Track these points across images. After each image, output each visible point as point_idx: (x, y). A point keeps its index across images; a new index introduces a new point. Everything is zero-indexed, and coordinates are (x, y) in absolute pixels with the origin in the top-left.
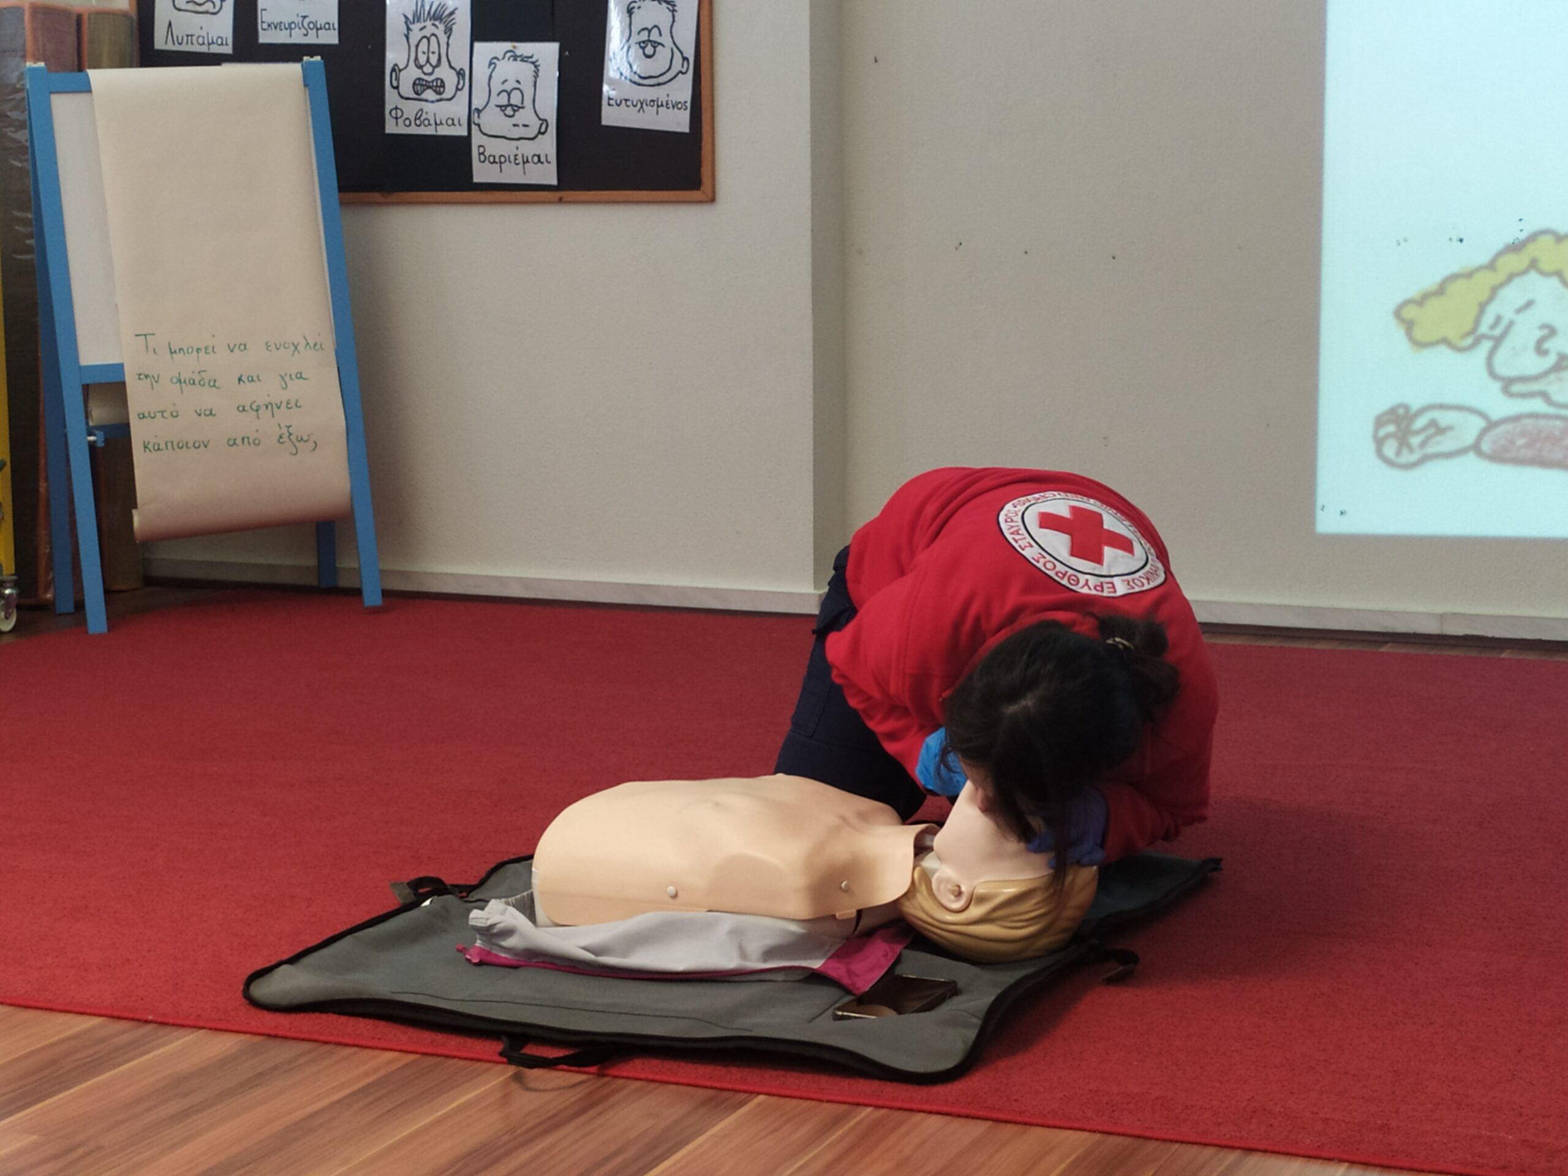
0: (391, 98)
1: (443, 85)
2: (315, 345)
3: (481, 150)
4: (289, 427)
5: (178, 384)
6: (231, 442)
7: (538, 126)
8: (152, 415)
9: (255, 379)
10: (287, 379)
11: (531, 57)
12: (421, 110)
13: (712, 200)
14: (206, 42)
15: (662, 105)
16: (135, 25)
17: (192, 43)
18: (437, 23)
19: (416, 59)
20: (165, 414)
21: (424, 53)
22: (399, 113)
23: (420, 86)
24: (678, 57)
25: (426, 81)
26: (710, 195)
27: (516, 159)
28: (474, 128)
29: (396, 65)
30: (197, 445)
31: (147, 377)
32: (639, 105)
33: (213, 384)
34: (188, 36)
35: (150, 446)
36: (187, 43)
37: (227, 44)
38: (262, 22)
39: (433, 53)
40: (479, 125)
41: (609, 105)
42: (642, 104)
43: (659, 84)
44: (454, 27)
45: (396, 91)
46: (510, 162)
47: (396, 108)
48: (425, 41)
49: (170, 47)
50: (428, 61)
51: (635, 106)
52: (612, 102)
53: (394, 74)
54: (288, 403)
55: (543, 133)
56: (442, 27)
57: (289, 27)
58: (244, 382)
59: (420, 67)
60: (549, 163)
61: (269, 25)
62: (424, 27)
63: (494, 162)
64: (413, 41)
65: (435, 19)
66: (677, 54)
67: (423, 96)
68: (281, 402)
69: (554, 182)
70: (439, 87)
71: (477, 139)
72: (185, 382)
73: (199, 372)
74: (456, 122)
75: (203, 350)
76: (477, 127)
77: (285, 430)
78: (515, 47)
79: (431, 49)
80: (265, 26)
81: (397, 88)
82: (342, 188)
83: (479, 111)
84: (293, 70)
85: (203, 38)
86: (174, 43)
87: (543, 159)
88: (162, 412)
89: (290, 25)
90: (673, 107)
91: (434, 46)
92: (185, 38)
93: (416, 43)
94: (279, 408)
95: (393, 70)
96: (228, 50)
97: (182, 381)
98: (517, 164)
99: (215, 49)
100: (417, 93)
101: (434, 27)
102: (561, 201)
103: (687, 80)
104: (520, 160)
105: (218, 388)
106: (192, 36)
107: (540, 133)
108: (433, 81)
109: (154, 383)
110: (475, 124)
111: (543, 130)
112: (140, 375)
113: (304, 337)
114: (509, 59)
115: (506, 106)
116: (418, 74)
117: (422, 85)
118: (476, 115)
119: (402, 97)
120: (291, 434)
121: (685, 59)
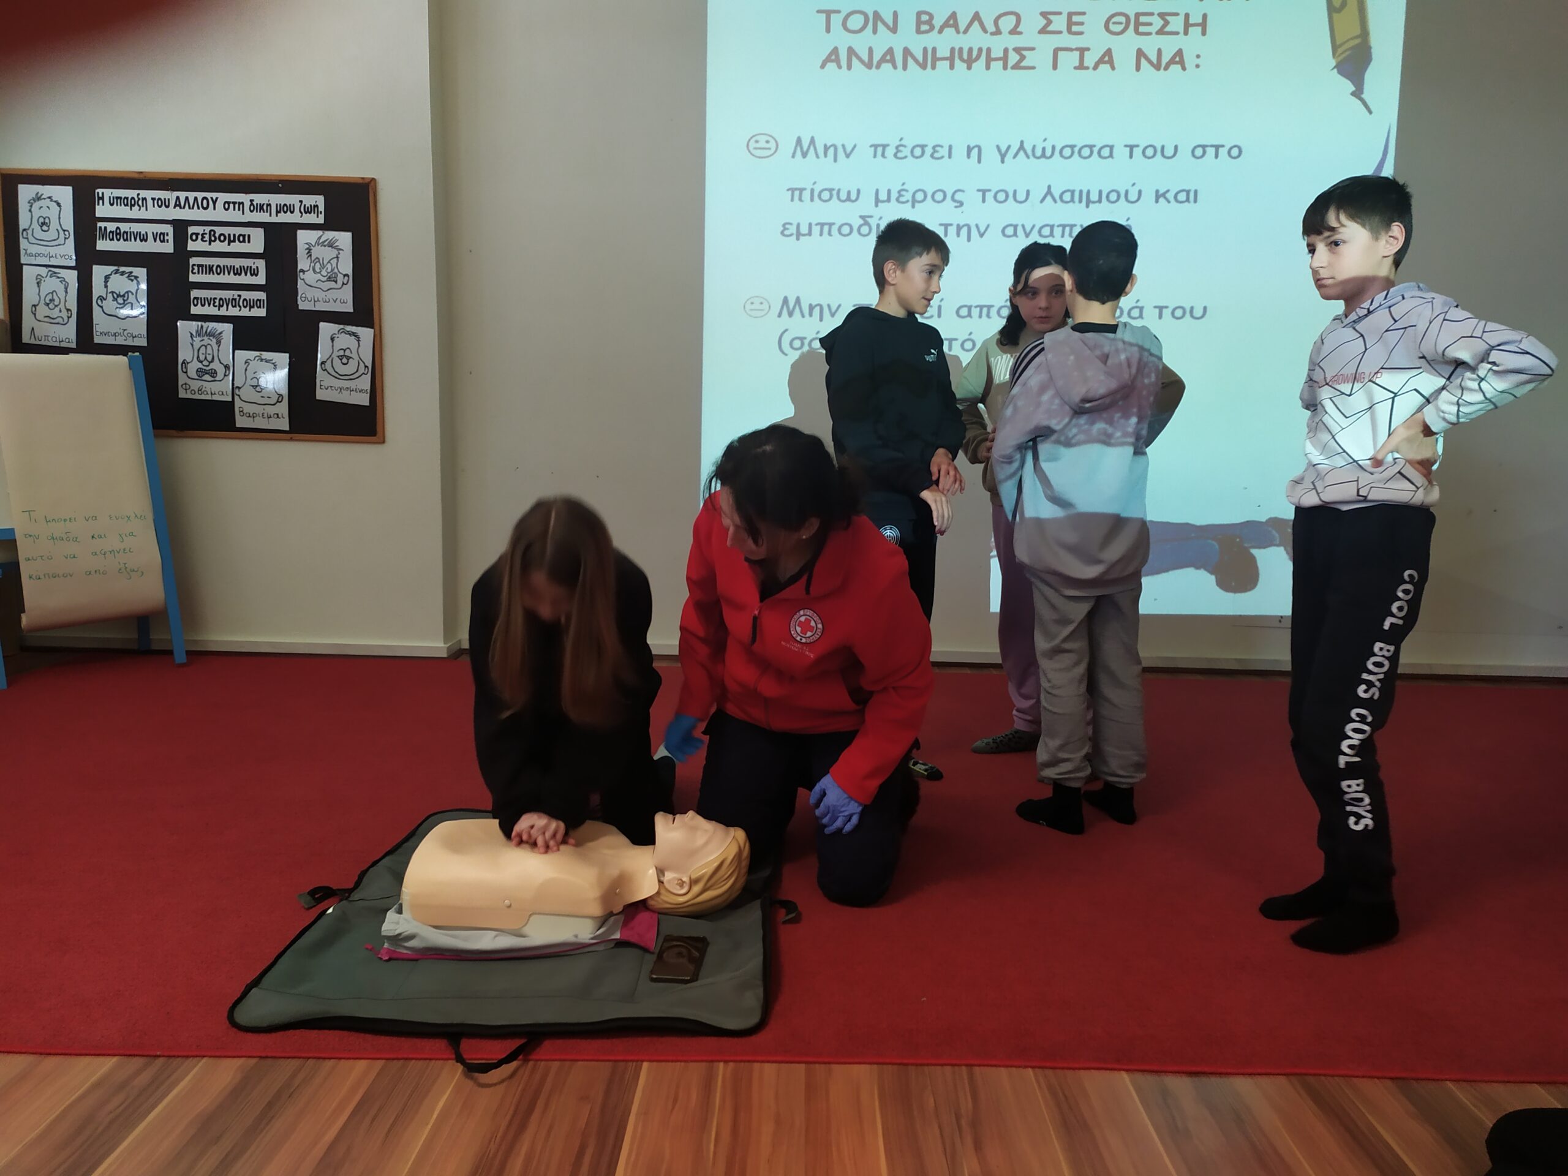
0: (182, 379)
1: (216, 372)
2: (141, 516)
3: (241, 409)
4: (125, 564)
5: (52, 540)
6: (88, 573)
7: (277, 398)
8: (35, 558)
9: (103, 536)
10: (123, 536)
11: (272, 360)
12: (202, 386)
13: (383, 441)
14: (58, 340)
15: (353, 391)
16: (9, 328)
17: (48, 340)
18: (211, 338)
19: (198, 357)
20: (43, 558)
21: (203, 354)
22: (188, 387)
23: (201, 373)
24: (362, 365)
25: (205, 370)
26: (382, 439)
27: (263, 415)
28: (236, 398)
29: (185, 360)
30: (65, 575)
31: (30, 536)
32: (339, 390)
33: (76, 540)
34: (45, 336)
35: (34, 577)
36: (45, 340)
37: (72, 342)
38: (96, 331)
39: (209, 354)
40: (239, 396)
41: (321, 389)
42: (341, 389)
43: (351, 379)
44: (222, 341)
45: (186, 374)
46: (259, 416)
47: (186, 384)
48: (204, 347)
49: (33, 341)
50: (206, 358)
51: (337, 390)
52: (322, 387)
53: (184, 365)
54: (124, 550)
55: (280, 402)
56: (214, 340)
57: (115, 335)
58: (96, 538)
59: (201, 362)
60: (284, 418)
61: (101, 333)
62: (203, 340)
63: (249, 416)
64: (196, 347)
65: (210, 336)
66: (362, 364)
67: (203, 378)
68: (120, 550)
69: (287, 428)
70: (213, 374)
71: (238, 403)
72: (56, 538)
73: (66, 533)
74: (225, 393)
75: (68, 520)
76: (238, 397)
77: (122, 565)
78: (261, 354)
79: (208, 352)
80: (98, 334)
81: (186, 372)
82: (155, 427)
83: (239, 388)
84: (122, 360)
85: (56, 338)
86: (36, 340)
87: (280, 416)
88: (41, 556)
89: (115, 334)
90: (360, 392)
91: (209, 350)
92: (43, 337)
93: (198, 348)
94: (118, 552)
95: (183, 362)
96: (74, 345)
97: (55, 538)
98: (264, 418)
99: (63, 345)
100: (199, 376)
101: (209, 341)
102: (291, 439)
103: (368, 378)
104: (266, 415)
105: (78, 542)
106: (48, 336)
107: (278, 402)
108: (209, 370)
109: (35, 540)
110: (237, 395)
111: (280, 400)
112: (26, 535)
113: (134, 513)
114: (258, 360)
115: (257, 386)
116: (200, 366)
117: (202, 372)
118: (237, 390)
119: (189, 378)
120: (126, 568)
121: (366, 367)
